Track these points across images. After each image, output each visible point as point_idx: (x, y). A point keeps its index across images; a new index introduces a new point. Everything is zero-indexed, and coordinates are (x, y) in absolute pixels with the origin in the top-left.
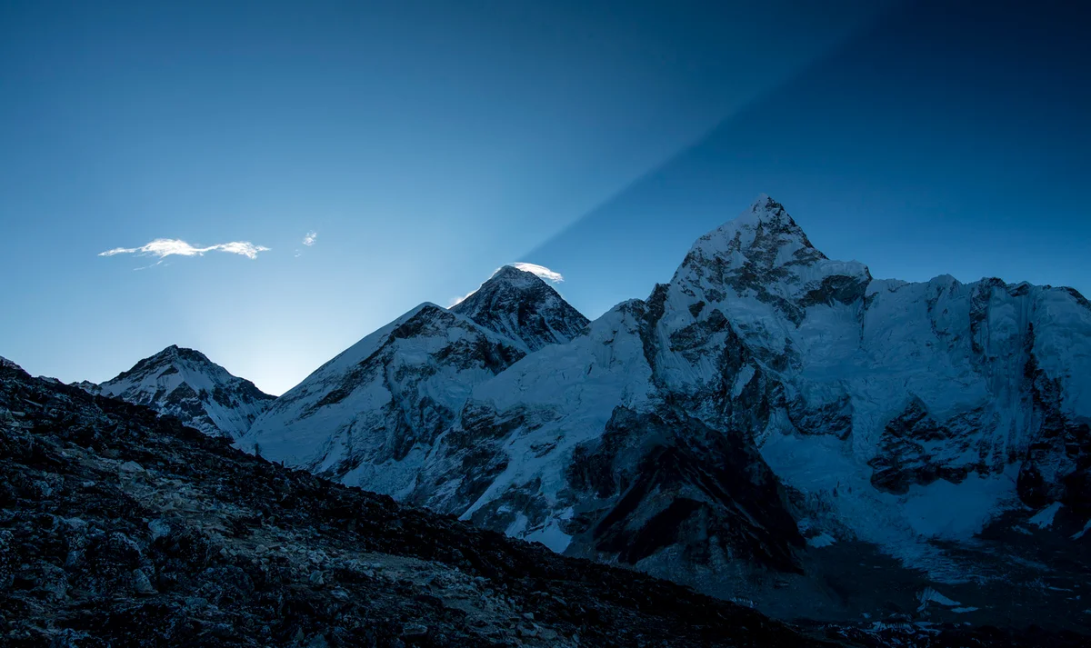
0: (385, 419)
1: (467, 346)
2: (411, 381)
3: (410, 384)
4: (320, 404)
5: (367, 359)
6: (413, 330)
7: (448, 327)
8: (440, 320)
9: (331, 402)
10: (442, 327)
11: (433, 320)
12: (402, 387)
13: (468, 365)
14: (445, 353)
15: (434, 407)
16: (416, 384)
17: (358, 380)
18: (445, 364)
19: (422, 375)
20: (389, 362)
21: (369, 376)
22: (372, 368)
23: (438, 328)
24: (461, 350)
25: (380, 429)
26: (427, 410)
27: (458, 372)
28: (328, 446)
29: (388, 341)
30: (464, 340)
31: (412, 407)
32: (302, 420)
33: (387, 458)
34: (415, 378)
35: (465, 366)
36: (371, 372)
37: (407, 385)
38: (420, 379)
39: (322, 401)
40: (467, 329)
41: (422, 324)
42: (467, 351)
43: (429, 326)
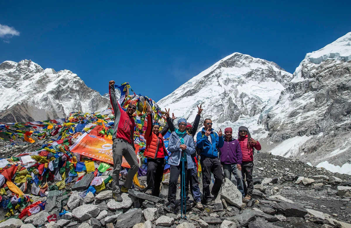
0: (222, 101)
1: (262, 71)
2: (233, 86)
3: (232, 86)
4: (183, 96)
5: (207, 75)
6: (230, 64)
7: (250, 63)
8: (245, 60)
9: (189, 95)
10: (246, 63)
11: (241, 60)
12: (228, 87)
13: (264, 80)
14: (249, 75)
15: (249, 98)
16: (236, 87)
17: (203, 84)
18: (250, 80)
19: (239, 83)
20: (219, 76)
21: (209, 83)
22: (210, 79)
23: (244, 64)
24: (259, 73)
25: (220, 105)
26: (245, 100)
27: (259, 83)
28: (189, 113)
29: (218, 67)
30: (260, 68)
31: (236, 97)
32: (173, 104)
33: (226, 120)
34: (235, 84)
35: (262, 80)
36: (210, 81)
37: (231, 87)
38: (238, 85)
39: (183, 95)
40: (261, 63)
41: (235, 61)
42: (263, 73)
43: (239, 63)
